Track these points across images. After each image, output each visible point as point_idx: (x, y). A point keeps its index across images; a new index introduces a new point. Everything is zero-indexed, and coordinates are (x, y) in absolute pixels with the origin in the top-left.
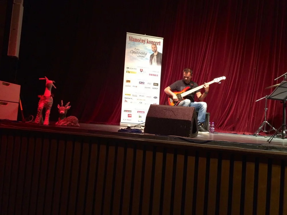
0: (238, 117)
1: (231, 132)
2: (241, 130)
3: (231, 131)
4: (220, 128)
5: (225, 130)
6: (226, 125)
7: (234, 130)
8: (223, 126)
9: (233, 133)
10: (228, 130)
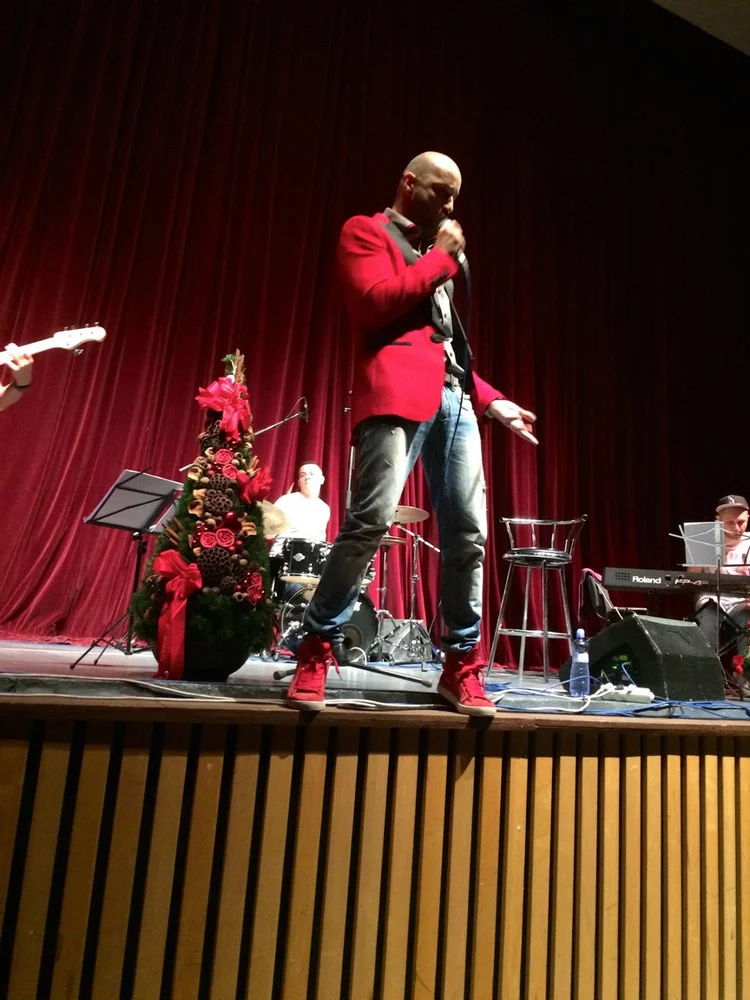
0: (78, 586)
1: (49, 638)
2: (89, 631)
3: (51, 634)
4: (12, 627)
5: (31, 631)
6: (35, 615)
7: (59, 629)
8: (24, 617)
9: (58, 641)
10: (38, 633)
